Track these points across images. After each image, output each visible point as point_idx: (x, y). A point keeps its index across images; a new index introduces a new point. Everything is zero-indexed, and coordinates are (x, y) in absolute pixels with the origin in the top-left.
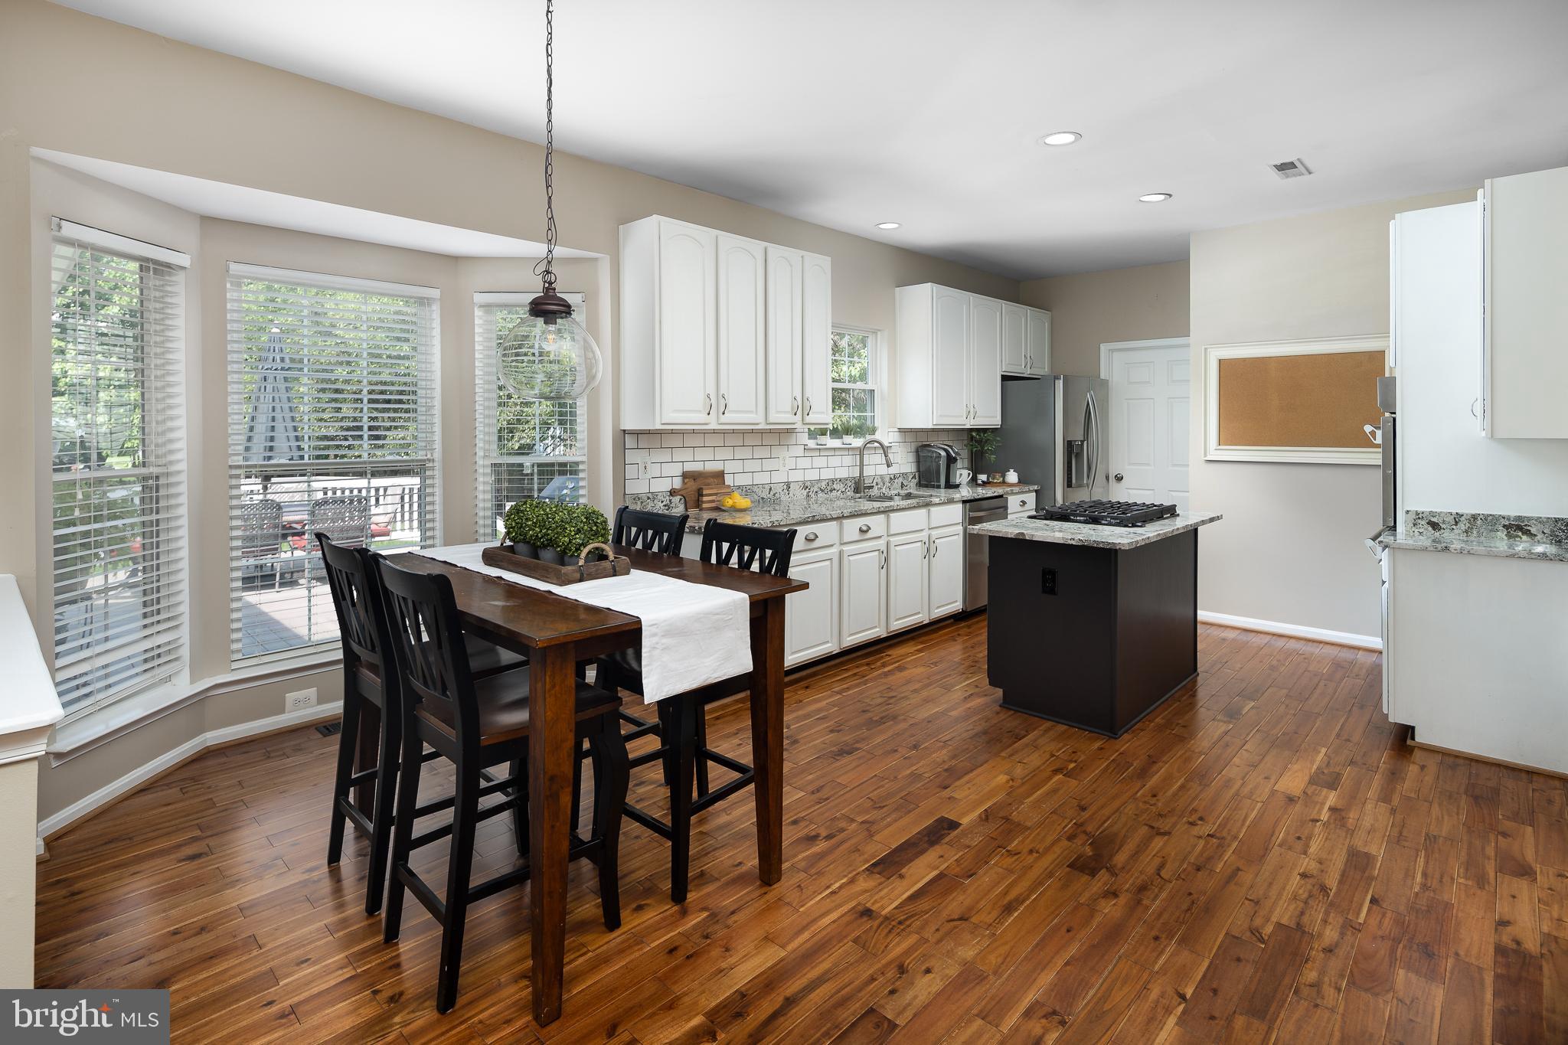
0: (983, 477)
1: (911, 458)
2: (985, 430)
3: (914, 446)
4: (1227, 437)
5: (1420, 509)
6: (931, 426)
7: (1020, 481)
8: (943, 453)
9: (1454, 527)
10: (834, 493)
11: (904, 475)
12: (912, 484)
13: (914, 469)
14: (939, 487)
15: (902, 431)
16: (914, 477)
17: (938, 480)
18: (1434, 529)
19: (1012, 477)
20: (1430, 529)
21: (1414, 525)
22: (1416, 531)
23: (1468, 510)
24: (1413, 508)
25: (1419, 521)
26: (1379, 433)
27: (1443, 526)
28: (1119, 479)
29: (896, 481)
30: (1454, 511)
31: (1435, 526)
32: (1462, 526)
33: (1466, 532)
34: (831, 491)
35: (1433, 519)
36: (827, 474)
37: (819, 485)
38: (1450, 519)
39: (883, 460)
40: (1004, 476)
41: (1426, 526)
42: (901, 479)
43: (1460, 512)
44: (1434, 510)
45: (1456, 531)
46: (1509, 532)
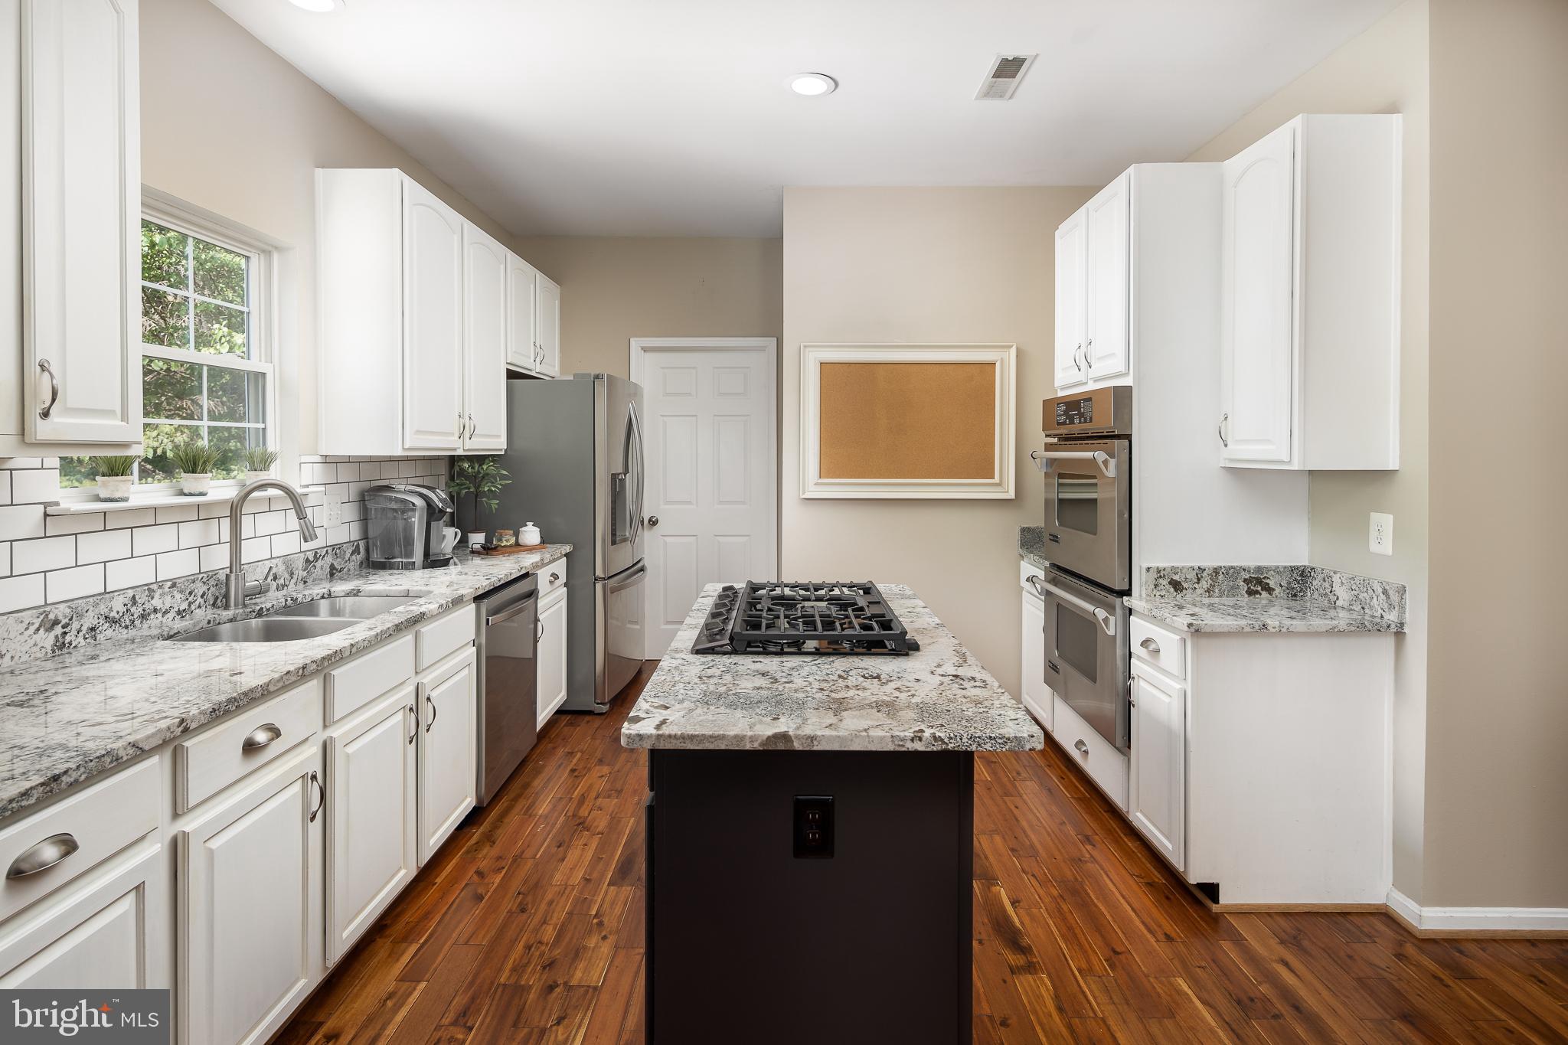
0: (477, 539)
1: (350, 513)
2: (481, 459)
3: (354, 489)
4: (833, 465)
5: (1161, 565)
6: (398, 452)
7: (543, 541)
8: (419, 502)
9: (1196, 586)
10: (155, 620)
11: (336, 549)
12: (351, 565)
13: (354, 533)
14: (410, 566)
15: (328, 461)
16: (356, 551)
17: (409, 553)
18: (1176, 591)
19: (531, 534)
20: (1172, 590)
21: (1156, 586)
22: (1158, 594)
23: (1209, 563)
24: (1155, 564)
25: (1161, 581)
26: (1112, 462)
27: (1185, 585)
28: (653, 522)
29: (319, 564)
30: (1196, 565)
31: (1177, 586)
32: (1204, 584)
33: (1208, 591)
34: (144, 617)
35: (1176, 578)
36: (128, 576)
37: (103, 609)
38: (1192, 576)
39: (293, 522)
40: (517, 534)
41: (1168, 587)
42: (329, 560)
43: (1203, 565)
44: (1176, 565)
45: (1199, 591)
46: (1249, 588)
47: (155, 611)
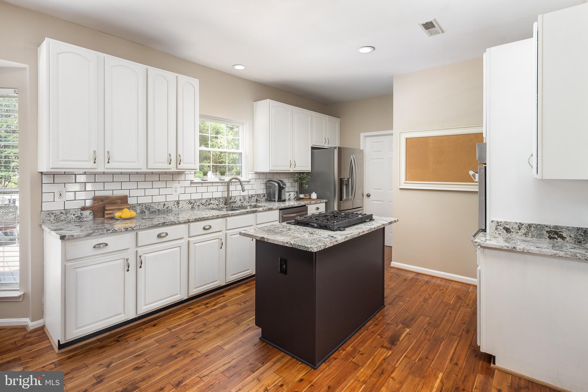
0: (302, 196)
1: (263, 186)
2: (303, 173)
3: (265, 181)
4: (409, 177)
5: (499, 220)
6: (268, 171)
7: (317, 198)
8: (277, 185)
9: (518, 231)
10: (211, 206)
11: (258, 195)
12: (263, 200)
13: (265, 192)
14: (274, 201)
15: (256, 173)
16: (264, 196)
17: (275, 198)
18: (507, 232)
19: (314, 196)
20: (505, 232)
21: (496, 229)
22: (497, 232)
23: (526, 221)
24: (495, 219)
25: (499, 227)
26: (477, 175)
27: (512, 230)
28: (368, 196)
29: (253, 198)
30: (518, 222)
31: (507, 230)
32: (523, 231)
33: (525, 234)
34: (209, 204)
35: (507, 226)
36: (206, 196)
37: (201, 202)
38: (516, 226)
39: (239, 187)
40: (310, 195)
41: (503, 230)
42: (256, 197)
43: (522, 222)
44: (507, 221)
45: (519, 234)
46: (550, 236)
47: (211, 204)
